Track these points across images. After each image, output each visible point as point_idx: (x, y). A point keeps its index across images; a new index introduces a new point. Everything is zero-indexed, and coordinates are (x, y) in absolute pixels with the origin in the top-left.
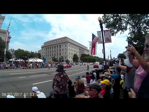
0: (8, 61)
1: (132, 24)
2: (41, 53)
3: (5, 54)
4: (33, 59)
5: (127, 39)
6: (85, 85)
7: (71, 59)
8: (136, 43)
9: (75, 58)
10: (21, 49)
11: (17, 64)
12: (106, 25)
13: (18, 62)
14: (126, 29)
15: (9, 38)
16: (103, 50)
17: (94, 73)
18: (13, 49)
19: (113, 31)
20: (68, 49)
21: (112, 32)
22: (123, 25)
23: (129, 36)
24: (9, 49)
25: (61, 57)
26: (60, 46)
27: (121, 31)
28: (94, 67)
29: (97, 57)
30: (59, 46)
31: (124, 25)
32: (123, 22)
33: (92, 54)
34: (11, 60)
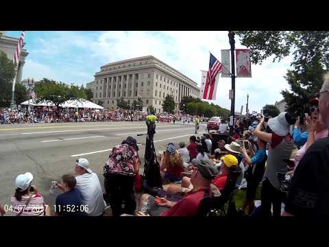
0: (19, 106)
1: (302, 43)
2: (93, 88)
3: (13, 90)
4: (76, 101)
5: (287, 74)
6: (186, 164)
7: (158, 106)
8: (306, 87)
9: (168, 104)
10: (50, 79)
11: (39, 111)
12: (241, 39)
13: (42, 107)
14: (285, 52)
15: (24, 54)
16: (230, 91)
17: (206, 140)
18: (31, 79)
19: (256, 53)
20: (155, 84)
21: (255, 56)
22: (280, 43)
23: (293, 68)
24: (23, 79)
25: (137, 100)
26: (137, 75)
27: (274, 55)
28: (209, 128)
29: (217, 107)
30: (134, 76)
31: (283, 43)
32: (281, 36)
33: (205, 98)
34: (26, 103)
